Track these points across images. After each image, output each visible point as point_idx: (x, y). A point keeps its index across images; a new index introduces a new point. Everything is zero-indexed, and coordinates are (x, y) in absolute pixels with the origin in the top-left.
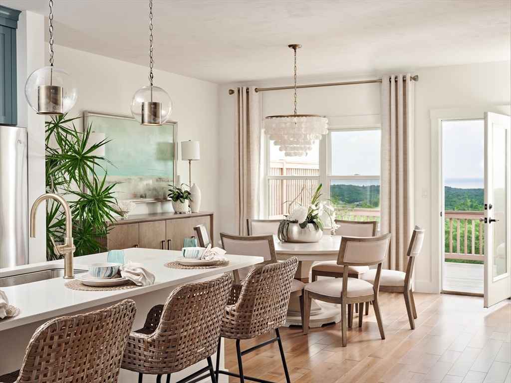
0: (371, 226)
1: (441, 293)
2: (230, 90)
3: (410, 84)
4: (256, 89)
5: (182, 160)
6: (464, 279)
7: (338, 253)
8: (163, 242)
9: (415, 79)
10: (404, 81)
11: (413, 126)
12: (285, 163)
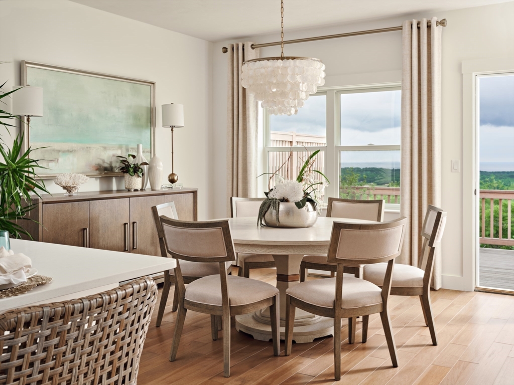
0: (377, 205)
1: (475, 291)
2: (224, 48)
3: (437, 31)
4: (252, 45)
5: (163, 126)
6: (501, 269)
7: (329, 244)
8: (125, 224)
9: (442, 23)
10: (429, 27)
11: (440, 82)
12: (294, 136)
